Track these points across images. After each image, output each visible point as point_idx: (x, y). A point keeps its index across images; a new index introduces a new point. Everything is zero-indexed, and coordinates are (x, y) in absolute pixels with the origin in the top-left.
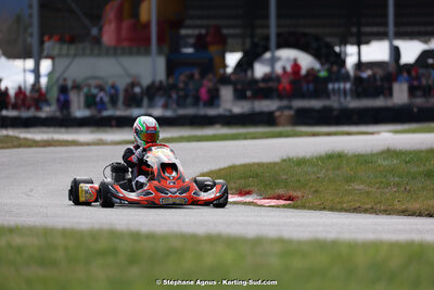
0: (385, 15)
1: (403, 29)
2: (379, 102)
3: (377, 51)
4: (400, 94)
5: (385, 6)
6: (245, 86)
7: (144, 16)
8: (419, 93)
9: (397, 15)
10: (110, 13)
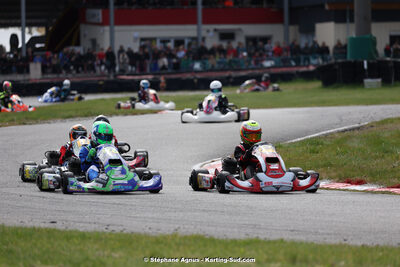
0: (19, 11)
1: (33, 21)
2: (19, 78)
4: (35, 72)
5: (19, 4)
8: (49, 70)
9: (27, 11)
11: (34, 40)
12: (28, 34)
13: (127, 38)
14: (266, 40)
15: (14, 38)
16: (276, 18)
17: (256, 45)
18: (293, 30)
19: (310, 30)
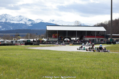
2: (76, 43)
3: (74, 39)
4: (78, 42)
6: (65, 41)
7: (56, 35)
9: (77, 36)
10: (53, 35)
11: (78, 39)
12: (77, 39)
13: (88, 39)
14: (103, 40)
15: (76, 39)
16: (104, 37)
17: (102, 40)
18: (106, 39)
19: (108, 39)
